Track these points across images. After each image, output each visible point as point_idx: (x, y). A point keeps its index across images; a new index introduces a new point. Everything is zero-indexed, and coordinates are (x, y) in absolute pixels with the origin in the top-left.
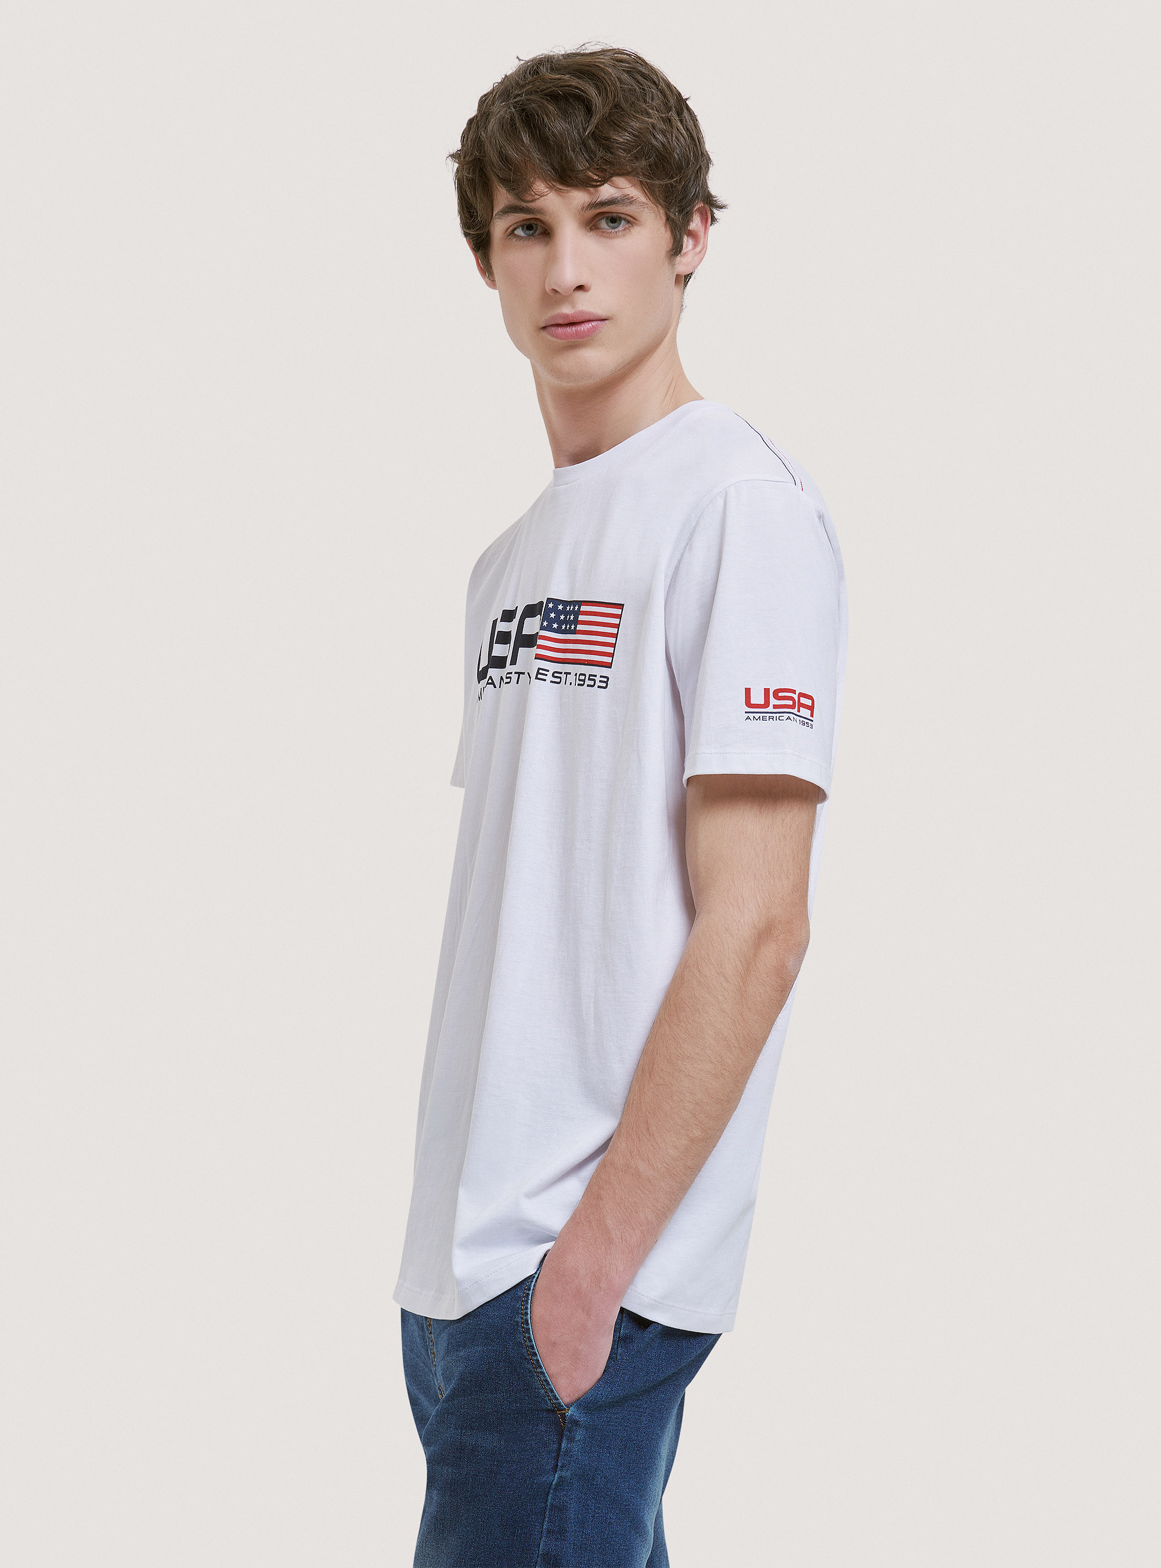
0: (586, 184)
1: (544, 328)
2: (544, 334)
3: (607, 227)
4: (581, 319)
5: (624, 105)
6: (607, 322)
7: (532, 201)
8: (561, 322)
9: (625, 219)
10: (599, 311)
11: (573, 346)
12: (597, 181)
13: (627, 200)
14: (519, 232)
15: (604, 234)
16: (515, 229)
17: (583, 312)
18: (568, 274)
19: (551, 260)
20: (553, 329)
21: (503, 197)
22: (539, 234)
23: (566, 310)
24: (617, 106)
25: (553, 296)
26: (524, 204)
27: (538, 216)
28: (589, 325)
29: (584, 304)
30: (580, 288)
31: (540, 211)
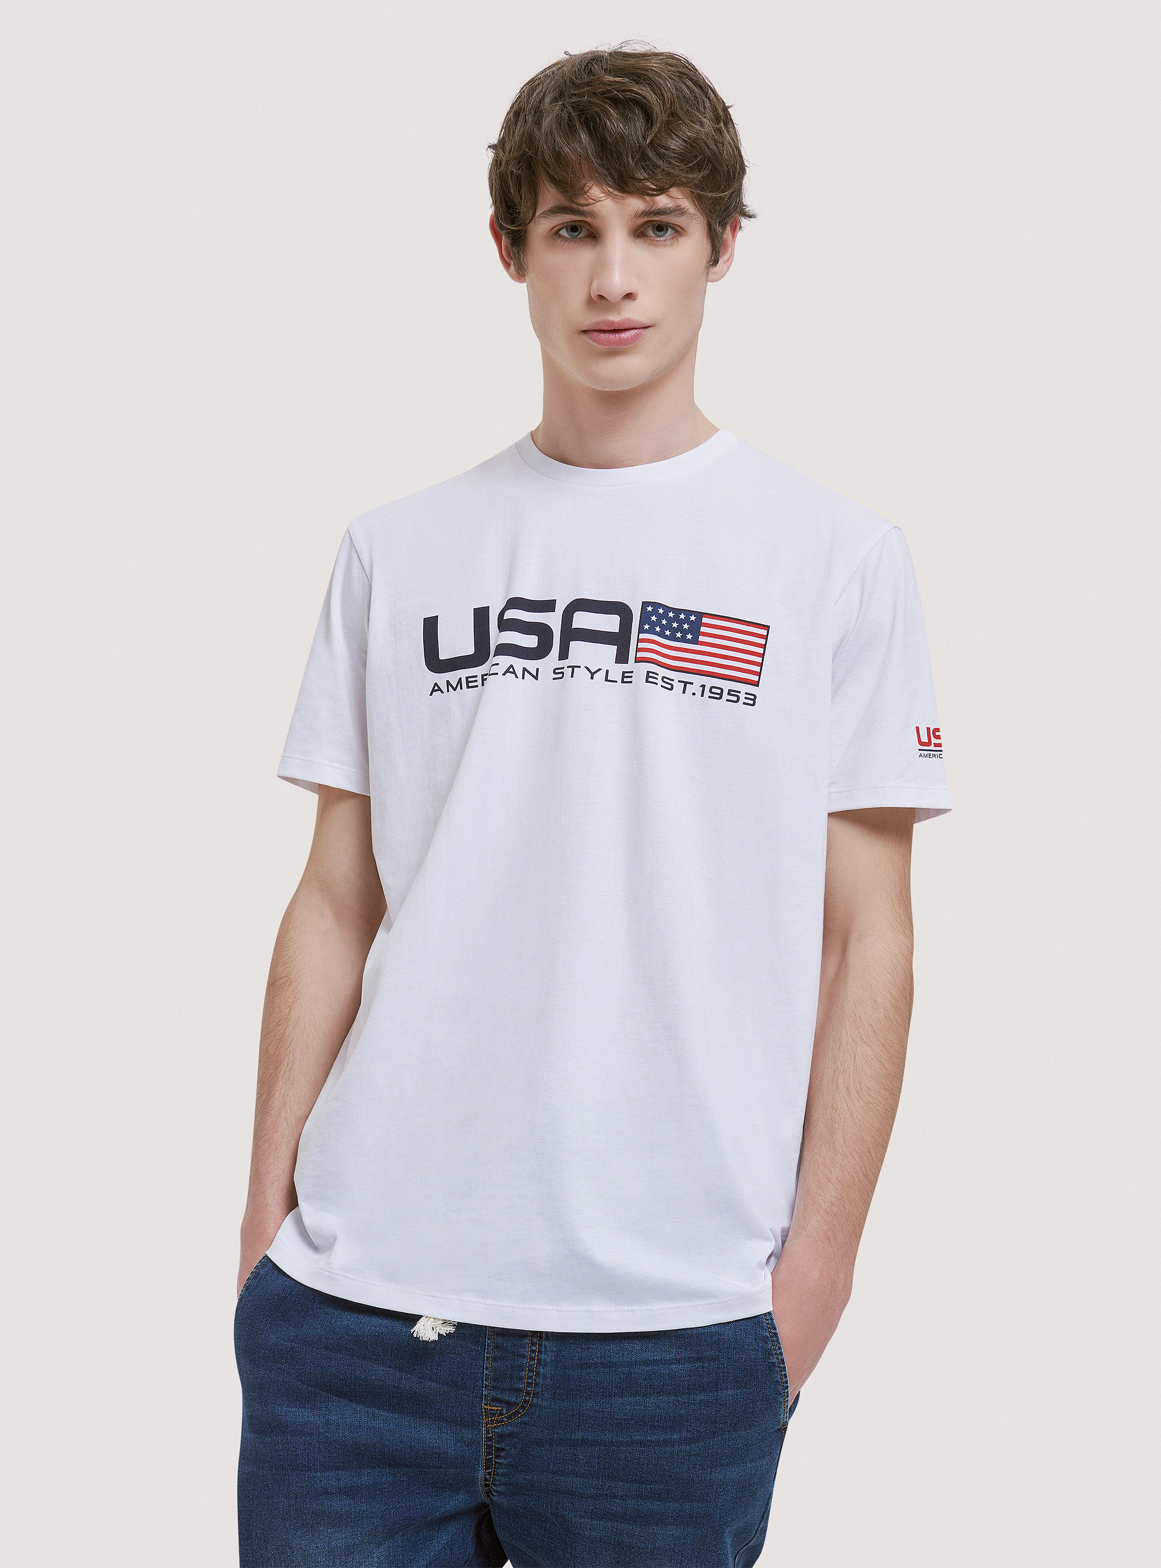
0: (642, 192)
1: (585, 332)
2: (584, 337)
3: (653, 235)
4: (627, 327)
5: (680, 113)
6: (649, 329)
7: (587, 205)
8: (605, 328)
9: (673, 229)
10: (645, 320)
11: (613, 353)
12: (653, 190)
13: (679, 211)
14: (564, 233)
15: (652, 243)
16: (559, 230)
17: (629, 320)
18: (617, 282)
19: (601, 266)
20: (596, 334)
21: (550, 196)
22: (585, 237)
23: (615, 318)
24: (673, 114)
25: (599, 301)
26: (575, 206)
27: (589, 219)
28: (632, 333)
29: (631, 313)
30: (629, 296)
31: (592, 214)
